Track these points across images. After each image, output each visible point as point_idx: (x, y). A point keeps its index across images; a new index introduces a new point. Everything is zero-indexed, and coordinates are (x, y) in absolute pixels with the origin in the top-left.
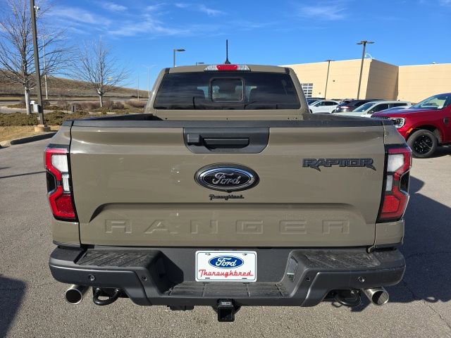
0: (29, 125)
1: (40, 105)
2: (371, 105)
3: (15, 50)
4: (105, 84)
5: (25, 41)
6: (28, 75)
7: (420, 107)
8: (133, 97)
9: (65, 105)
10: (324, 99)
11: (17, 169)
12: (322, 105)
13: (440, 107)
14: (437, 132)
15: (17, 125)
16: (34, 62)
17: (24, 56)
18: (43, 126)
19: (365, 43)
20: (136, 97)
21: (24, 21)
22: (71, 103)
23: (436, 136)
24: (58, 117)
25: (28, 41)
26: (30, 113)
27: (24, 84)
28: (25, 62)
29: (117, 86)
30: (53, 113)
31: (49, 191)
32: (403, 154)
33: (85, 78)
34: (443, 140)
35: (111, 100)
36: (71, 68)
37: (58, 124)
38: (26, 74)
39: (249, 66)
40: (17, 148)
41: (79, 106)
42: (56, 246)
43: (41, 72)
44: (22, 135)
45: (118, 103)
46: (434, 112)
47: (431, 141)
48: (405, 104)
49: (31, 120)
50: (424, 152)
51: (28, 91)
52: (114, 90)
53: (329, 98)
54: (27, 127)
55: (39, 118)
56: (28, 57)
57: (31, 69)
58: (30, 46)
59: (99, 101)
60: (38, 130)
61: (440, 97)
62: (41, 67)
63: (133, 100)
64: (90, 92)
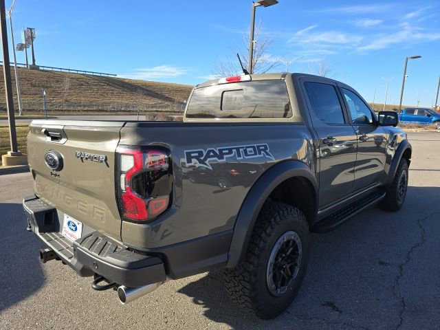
32: (134, 155)
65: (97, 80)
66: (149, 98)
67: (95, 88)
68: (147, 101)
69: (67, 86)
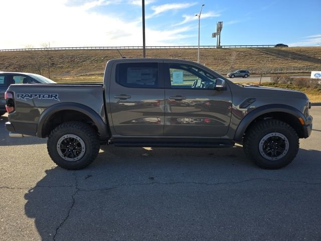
65: (259, 51)
66: (300, 61)
67: (255, 57)
68: (296, 65)
69: (233, 58)
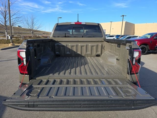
0: (7, 43)
1: (11, 36)
2: (126, 37)
3: (2, 17)
4: (34, 29)
5: (6, 14)
6: (7, 26)
7: (142, 38)
8: (44, 34)
9: (20, 36)
10: (110, 35)
11: (3, 59)
12: (109, 37)
13: (149, 38)
14: (148, 46)
15: (3, 43)
16: (9, 21)
17: (5, 19)
18: (12, 44)
19: (123, 16)
20: (45, 34)
21: (5, 7)
22: (22, 36)
23: (147, 47)
24: (17, 41)
25: (7, 14)
26: (7, 39)
27: (5, 29)
28: (6, 21)
29: (38, 30)
30: (16, 39)
31: (18, 64)
32: (139, 51)
33: (27, 27)
34: (150, 48)
35: (36, 35)
36: (22, 23)
37: (17, 43)
38: (6, 25)
39: (85, 23)
40: (2, 52)
41: (25, 37)
42: (21, 84)
43: (11, 25)
44: (5, 47)
45: (39, 36)
46: (147, 39)
47: (146, 49)
48: (137, 37)
49: (8, 42)
50: (144, 53)
51: (6, 31)
52: (37, 31)
53: (111, 35)
54: (6, 44)
55: (11, 41)
56: (7, 20)
57: (8, 24)
58: (8, 16)
59: (32, 35)
60: (10, 45)
61: (149, 34)
62: (11, 23)
63: (43, 35)
64: (28, 32)
